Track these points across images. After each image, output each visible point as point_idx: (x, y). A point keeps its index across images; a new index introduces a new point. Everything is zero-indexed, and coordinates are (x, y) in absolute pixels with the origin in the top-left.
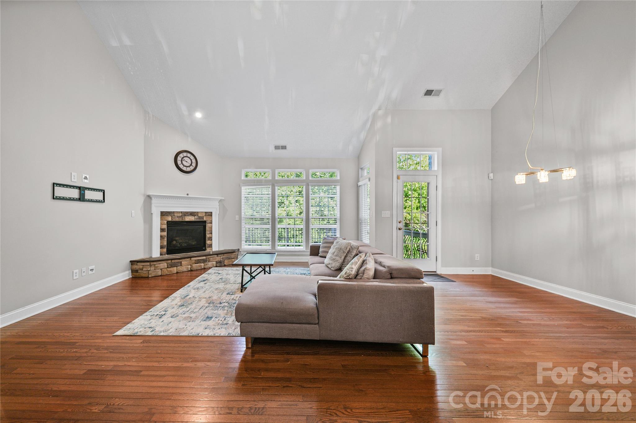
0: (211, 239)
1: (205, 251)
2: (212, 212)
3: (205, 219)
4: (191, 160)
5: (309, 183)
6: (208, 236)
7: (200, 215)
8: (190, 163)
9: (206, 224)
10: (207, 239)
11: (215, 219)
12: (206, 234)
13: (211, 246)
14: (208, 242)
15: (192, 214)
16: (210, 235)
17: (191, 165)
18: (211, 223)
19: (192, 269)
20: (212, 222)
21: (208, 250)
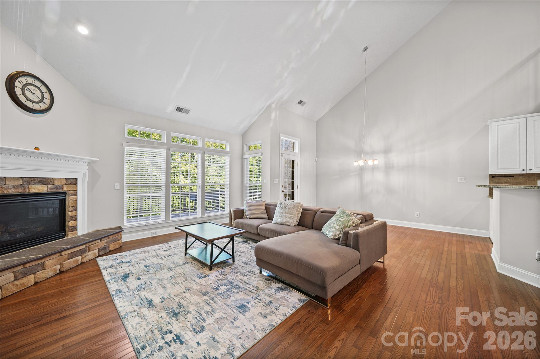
0: (74, 218)
1: (65, 237)
2: (76, 179)
3: (65, 189)
4: (42, 93)
5: (206, 152)
6: (69, 214)
7: (56, 183)
8: (40, 97)
9: (66, 196)
10: (67, 218)
11: (82, 189)
12: (67, 212)
13: (74, 228)
14: (70, 224)
15: (43, 181)
16: (74, 213)
17: (42, 100)
18: (75, 194)
19: (62, 269)
20: (77, 193)
21: (71, 235)
